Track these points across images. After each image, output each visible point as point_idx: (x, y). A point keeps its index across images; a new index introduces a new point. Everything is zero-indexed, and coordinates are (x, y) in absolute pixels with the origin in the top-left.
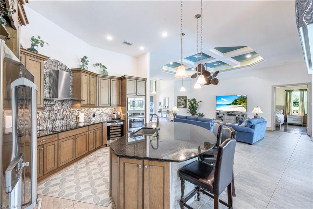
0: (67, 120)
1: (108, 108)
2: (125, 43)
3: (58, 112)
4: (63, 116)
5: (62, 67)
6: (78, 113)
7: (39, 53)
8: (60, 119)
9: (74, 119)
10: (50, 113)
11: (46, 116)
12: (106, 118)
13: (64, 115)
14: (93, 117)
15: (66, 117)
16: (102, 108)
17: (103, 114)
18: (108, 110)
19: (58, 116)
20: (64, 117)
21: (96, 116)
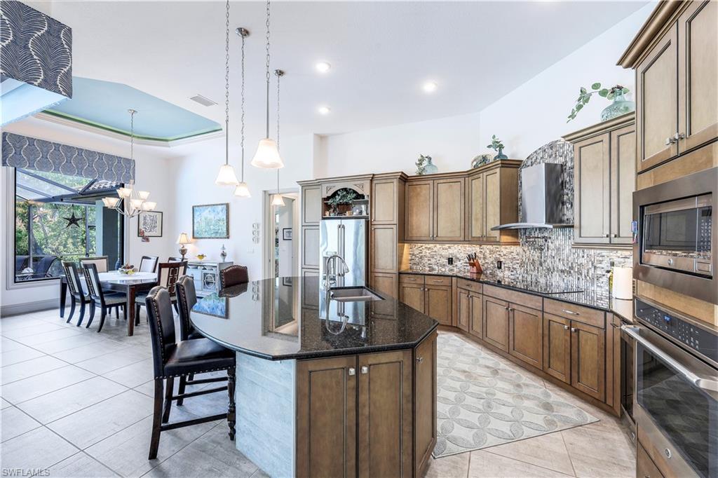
0: (578, 279)
3: (556, 254)
4: (570, 265)
7: (509, 158)
8: (562, 271)
10: (541, 253)
11: (536, 258)
13: (572, 264)
15: (576, 270)
19: (558, 263)
20: (571, 268)
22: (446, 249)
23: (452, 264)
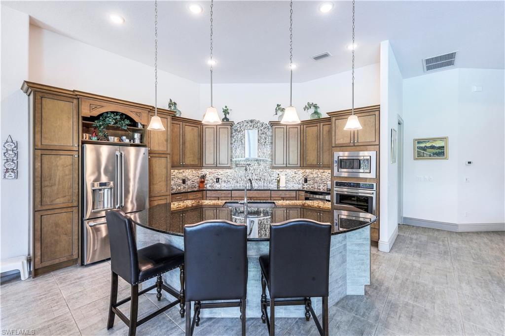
1: (326, 171)
2: (317, 58)
3: (254, 172)
5: (259, 124)
6: (278, 175)
8: (256, 179)
9: (274, 181)
12: (322, 186)
14: (305, 182)
16: (317, 171)
17: (318, 179)
18: (326, 174)
19: (254, 176)
21: (308, 182)
22: (182, 173)
23: (185, 183)
